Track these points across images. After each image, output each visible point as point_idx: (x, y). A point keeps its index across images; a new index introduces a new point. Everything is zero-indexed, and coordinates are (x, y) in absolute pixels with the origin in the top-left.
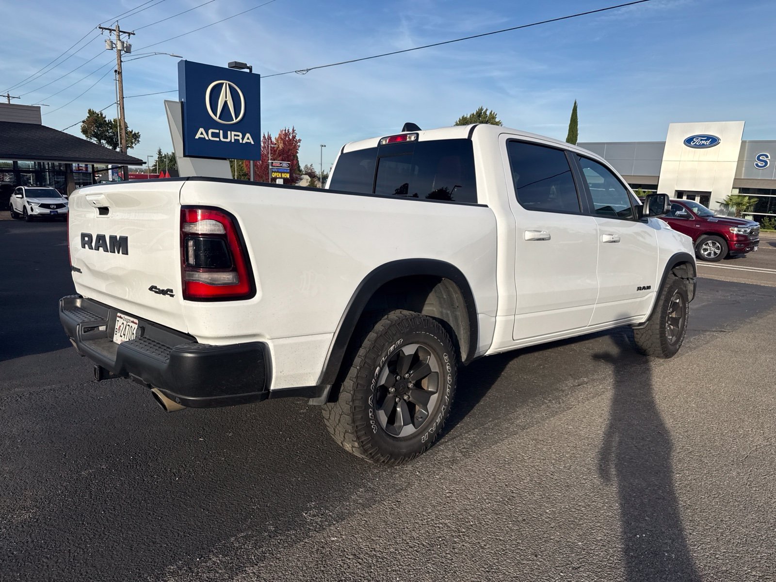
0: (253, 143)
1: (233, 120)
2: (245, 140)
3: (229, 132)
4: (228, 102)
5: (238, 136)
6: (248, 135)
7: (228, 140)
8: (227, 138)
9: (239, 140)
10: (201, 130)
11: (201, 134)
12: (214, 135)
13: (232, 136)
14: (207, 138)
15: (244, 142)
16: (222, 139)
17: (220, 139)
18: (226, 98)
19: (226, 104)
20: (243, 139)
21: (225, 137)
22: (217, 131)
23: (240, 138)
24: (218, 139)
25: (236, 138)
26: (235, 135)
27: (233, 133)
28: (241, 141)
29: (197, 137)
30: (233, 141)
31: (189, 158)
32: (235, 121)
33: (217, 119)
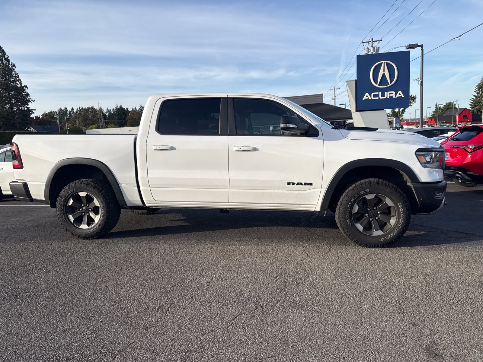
0: (403, 96)
1: (389, 84)
2: (398, 95)
3: (386, 93)
4: (385, 74)
5: (393, 94)
6: (400, 92)
7: (385, 97)
8: (384, 96)
9: (393, 96)
10: (367, 94)
11: (366, 96)
12: (375, 96)
13: (387, 95)
14: (370, 99)
15: (396, 97)
16: (381, 98)
17: (379, 98)
18: (384, 71)
19: (384, 75)
20: (396, 95)
21: (383, 95)
22: (378, 93)
23: (394, 95)
24: (378, 98)
25: (390, 95)
26: (390, 94)
27: (389, 93)
28: (394, 97)
29: (364, 99)
30: (388, 97)
31: (359, 112)
32: (390, 85)
33: (377, 86)
